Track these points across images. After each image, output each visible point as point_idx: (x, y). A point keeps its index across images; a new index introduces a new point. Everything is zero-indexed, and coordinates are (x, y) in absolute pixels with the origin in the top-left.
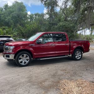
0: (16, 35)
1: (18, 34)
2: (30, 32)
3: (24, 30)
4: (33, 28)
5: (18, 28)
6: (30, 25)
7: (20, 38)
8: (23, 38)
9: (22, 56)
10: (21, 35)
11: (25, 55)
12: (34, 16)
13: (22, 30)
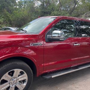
0: (2, 22)
1: (4, 21)
2: (19, 20)
3: (12, 17)
4: (23, 15)
5: (5, 14)
6: (19, 12)
7: (6, 25)
8: (10, 27)
9: (9, 74)
10: (9, 23)
11: (17, 71)
12: (23, 3)
13: (9, 16)
